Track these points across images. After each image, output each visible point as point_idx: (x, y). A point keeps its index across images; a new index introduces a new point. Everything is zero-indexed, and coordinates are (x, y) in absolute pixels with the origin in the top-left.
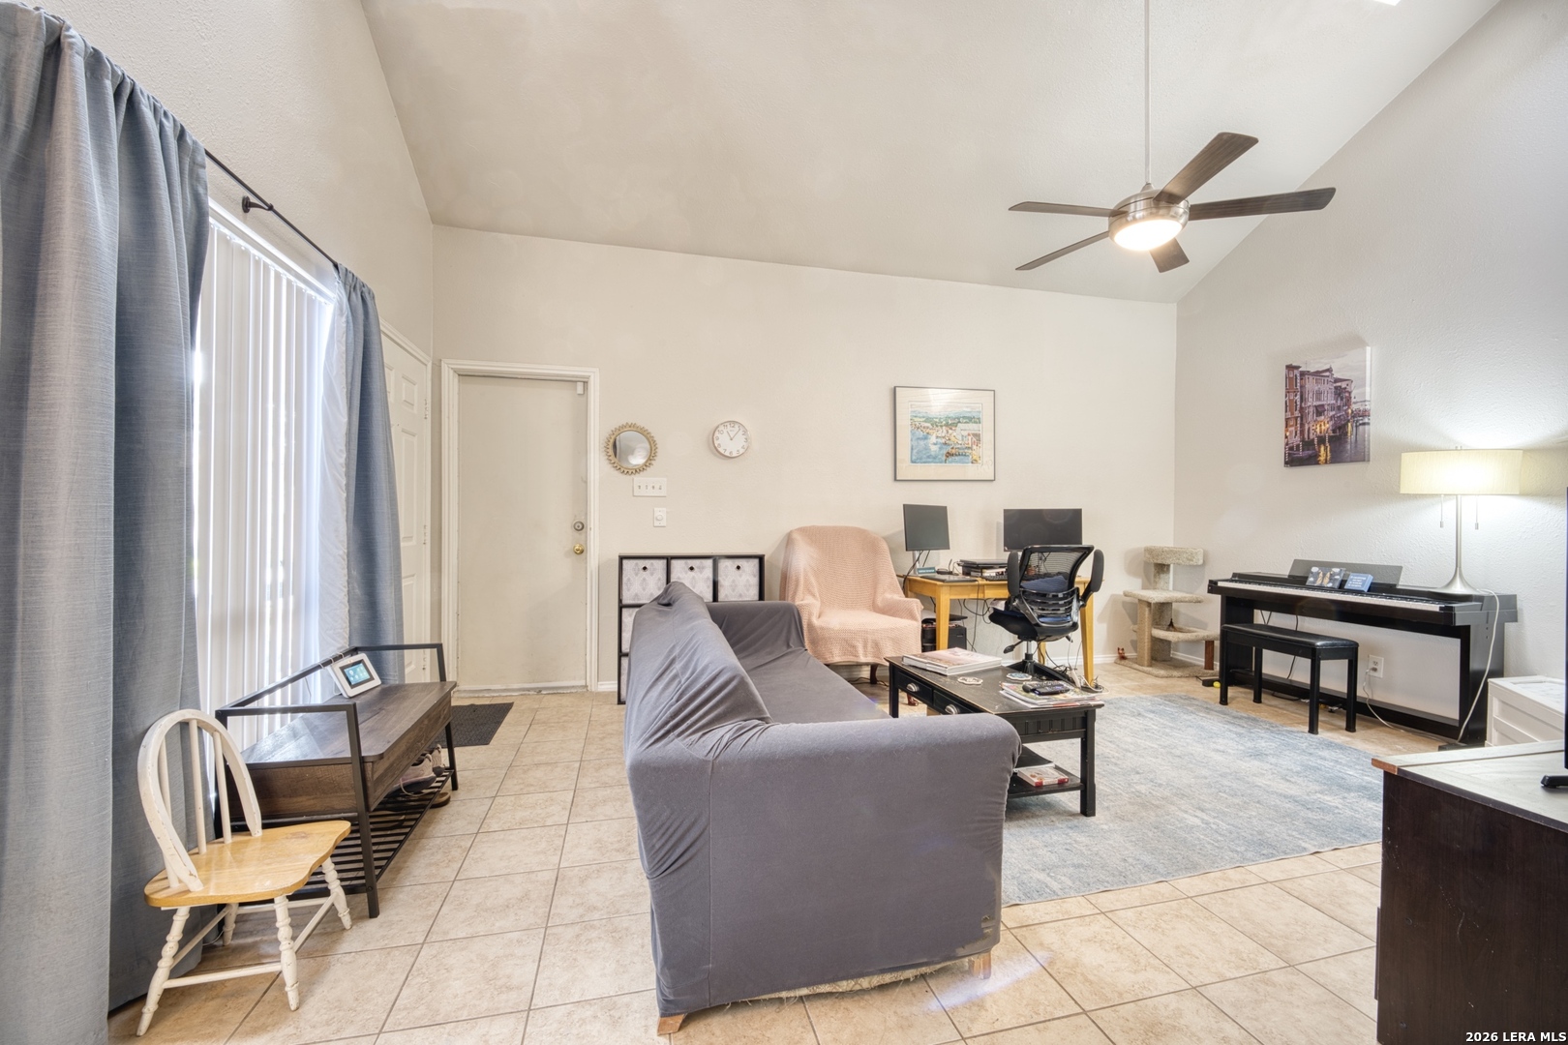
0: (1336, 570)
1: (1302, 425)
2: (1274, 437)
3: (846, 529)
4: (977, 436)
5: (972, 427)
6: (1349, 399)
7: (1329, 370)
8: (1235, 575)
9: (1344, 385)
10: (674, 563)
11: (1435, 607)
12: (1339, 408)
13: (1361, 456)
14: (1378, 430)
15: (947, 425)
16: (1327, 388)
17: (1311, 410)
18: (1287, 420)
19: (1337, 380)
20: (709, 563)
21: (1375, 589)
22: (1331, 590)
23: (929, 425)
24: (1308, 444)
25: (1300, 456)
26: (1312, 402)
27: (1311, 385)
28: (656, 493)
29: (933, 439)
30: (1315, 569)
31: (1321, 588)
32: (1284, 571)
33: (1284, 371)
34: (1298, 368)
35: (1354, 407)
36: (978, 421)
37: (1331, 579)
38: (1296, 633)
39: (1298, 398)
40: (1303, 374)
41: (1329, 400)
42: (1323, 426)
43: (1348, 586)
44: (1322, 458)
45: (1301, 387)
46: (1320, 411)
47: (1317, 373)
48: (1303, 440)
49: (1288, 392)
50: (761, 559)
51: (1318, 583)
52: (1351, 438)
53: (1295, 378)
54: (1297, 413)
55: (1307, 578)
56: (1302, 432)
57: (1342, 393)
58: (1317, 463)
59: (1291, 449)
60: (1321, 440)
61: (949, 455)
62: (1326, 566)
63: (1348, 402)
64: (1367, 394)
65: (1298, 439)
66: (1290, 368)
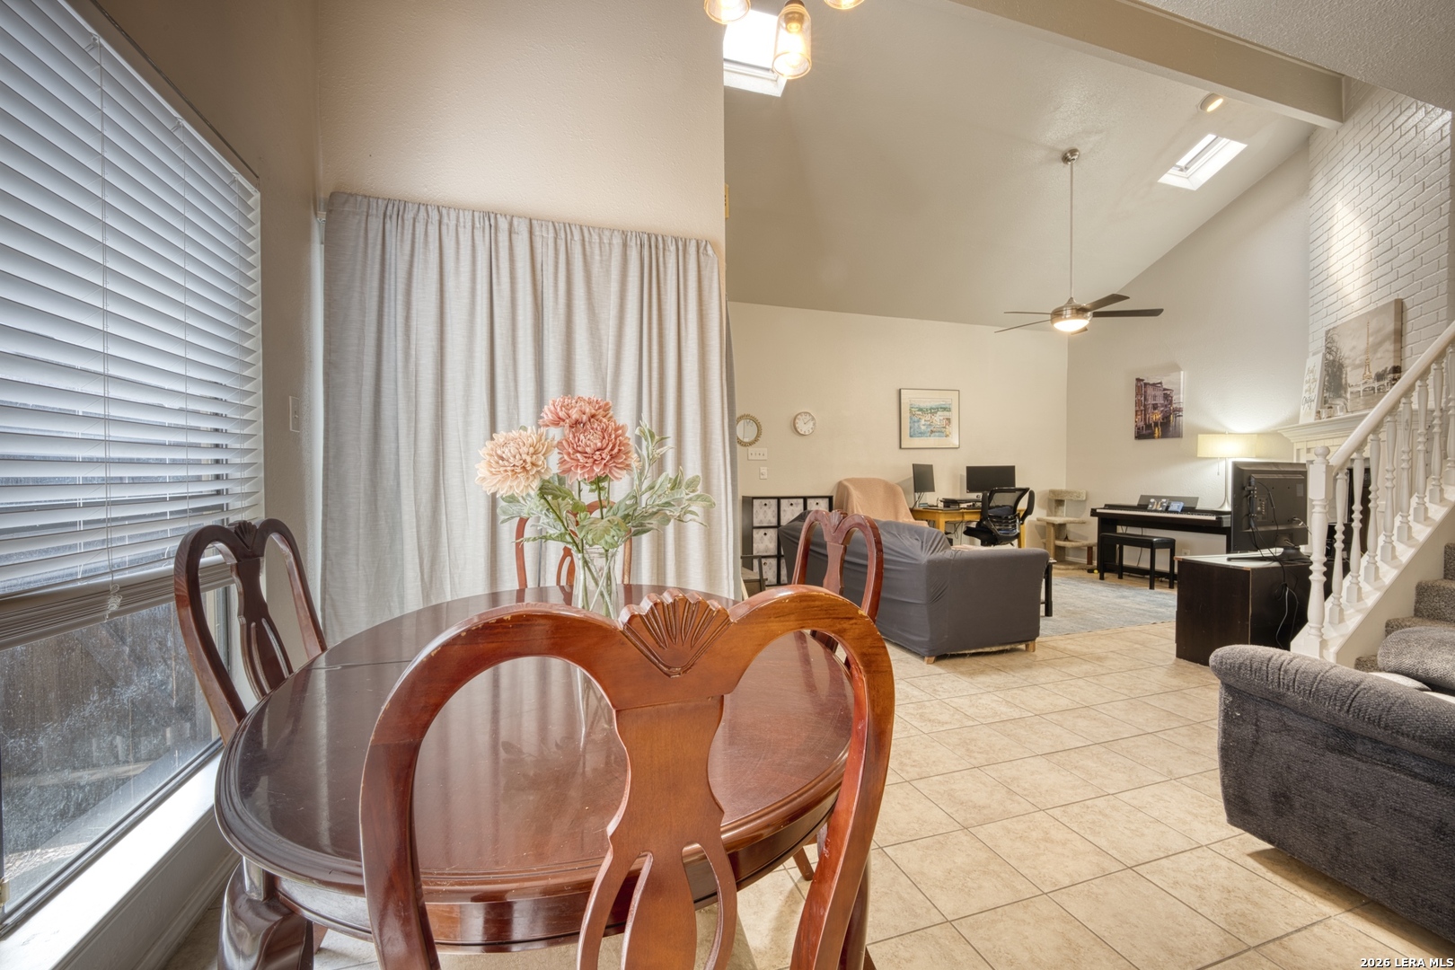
0: (1164, 500)
1: (1145, 415)
2: (1129, 422)
3: (874, 479)
4: (949, 420)
5: (946, 413)
6: (1171, 401)
7: (1161, 383)
8: (1106, 505)
9: (1168, 392)
10: (782, 501)
11: (1214, 518)
12: (1166, 406)
13: (1178, 435)
14: (1187, 420)
15: (931, 413)
16: (1159, 394)
17: (1151, 406)
18: (1136, 411)
19: (1165, 390)
20: (802, 500)
21: (1184, 510)
22: (1161, 512)
23: (920, 413)
24: (1148, 426)
25: (1144, 433)
26: (1151, 401)
27: (1150, 391)
28: (761, 458)
29: (923, 422)
30: (1152, 500)
31: (1156, 511)
32: (1135, 503)
33: (1135, 382)
34: (1143, 380)
35: (1174, 406)
36: (949, 410)
37: (1161, 506)
38: (1142, 536)
39: (1143, 398)
40: (1146, 384)
41: (1160, 401)
42: (1157, 416)
43: (1170, 509)
44: (1156, 435)
45: (1145, 392)
46: (1155, 407)
47: (1154, 385)
48: (1145, 424)
49: (1137, 395)
50: (830, 498)
51: (1154, 508)
52: (1172, 423)
53: (1141, 386)
54: (1142, 408)
55: (1147, 506)
56: (1145, 419)
57: (1167, 397)
58: (1154, 438)
59: (1139, 429)
60: (1156, 424)
61: (932, 432)
62: (1158, 498)
63: (1171, 403)
64: (1181, 399)
65: (1143, 423)
66: (1138, 380)
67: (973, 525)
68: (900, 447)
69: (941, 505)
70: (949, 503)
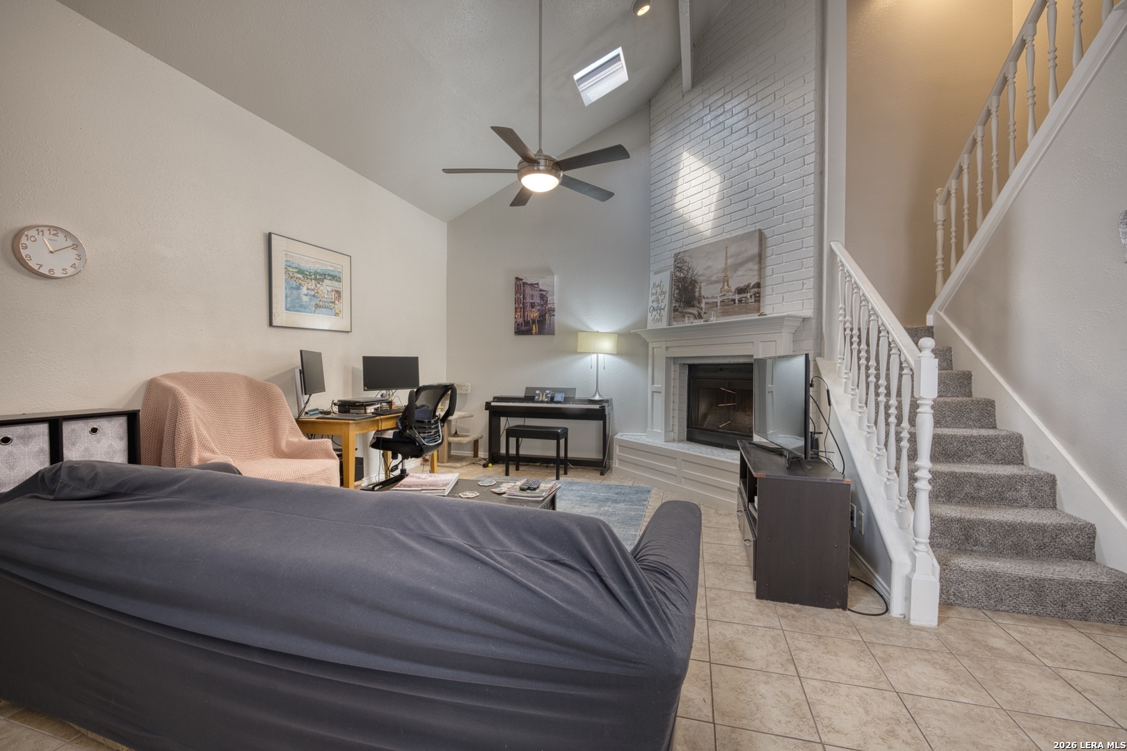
0: (548, 392)
1: (524, 312)
2: (507, 318)
4: (338, 292)
5: (334, 283)
6: (547, 301)
7: (537, 284)
8: (494, 398)
9: (544, 293)
11: (597, 407)
12: (542, 305)
13: (552, 333)
14: (560, 319)
15: (315, 279)
16: (536, 293)
17: (529, 304)
18: (516, 308)
19: (541, 290)
20: (44, 429)
21: (566, 400)
22: (547, 402)
23: (300, 276)
24: (527, 323)
25: (523, 329)
26: (529, 300)
27: (528, 290)
29: (304, 290)
30: (538, 392)
31: (542, 402)
32: (522, 394)
33: (514, 280)
34: (522, 280)
35: (549, 306)
36: (339, 279)
37: (547, 397)
38: (524, 426)
39: (522, 296)
40: (524, 284)
41: (537, 300)
42: (534, 314)
43: (555, 399)
44: (534, 332)
45: (524, 291)
46: (533, 305)
47: (532, 285)
48: (524, 321)
49: (516, 293)
50: (132, 418)
51: (540, 399)
52: (548, 322)
53: (520, 286)
54: (521, 305)
55: (534, 397)
56: (524, 316)
57: (543, 297)
58: (531, 334)
59: (518, 325)
60: (534, 321)
61: (317, 306)
62: (543, 390)
63: (546, 303)
64: (555, 300)
65: (522, 319)
66: (517, 279)
67: (389, 435)
68: (271, 324)
69: (336, 409)
70: (346, 407)
